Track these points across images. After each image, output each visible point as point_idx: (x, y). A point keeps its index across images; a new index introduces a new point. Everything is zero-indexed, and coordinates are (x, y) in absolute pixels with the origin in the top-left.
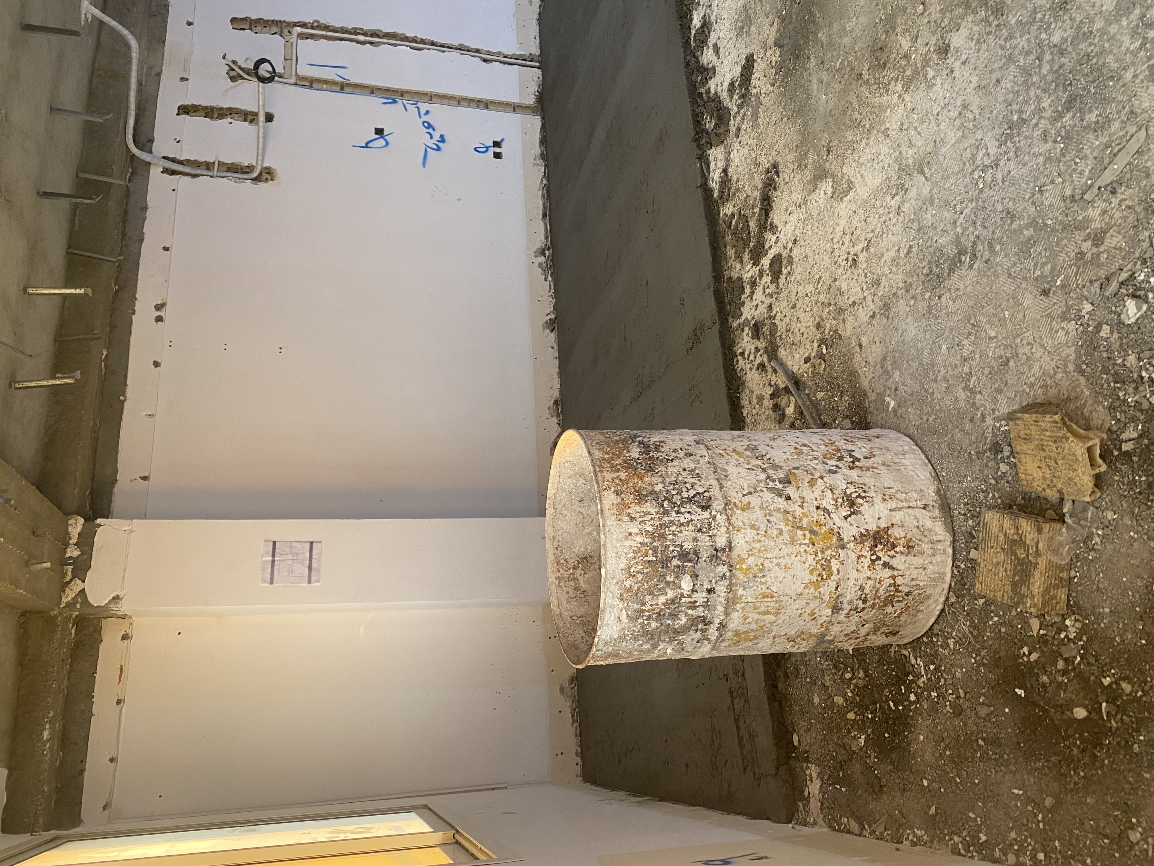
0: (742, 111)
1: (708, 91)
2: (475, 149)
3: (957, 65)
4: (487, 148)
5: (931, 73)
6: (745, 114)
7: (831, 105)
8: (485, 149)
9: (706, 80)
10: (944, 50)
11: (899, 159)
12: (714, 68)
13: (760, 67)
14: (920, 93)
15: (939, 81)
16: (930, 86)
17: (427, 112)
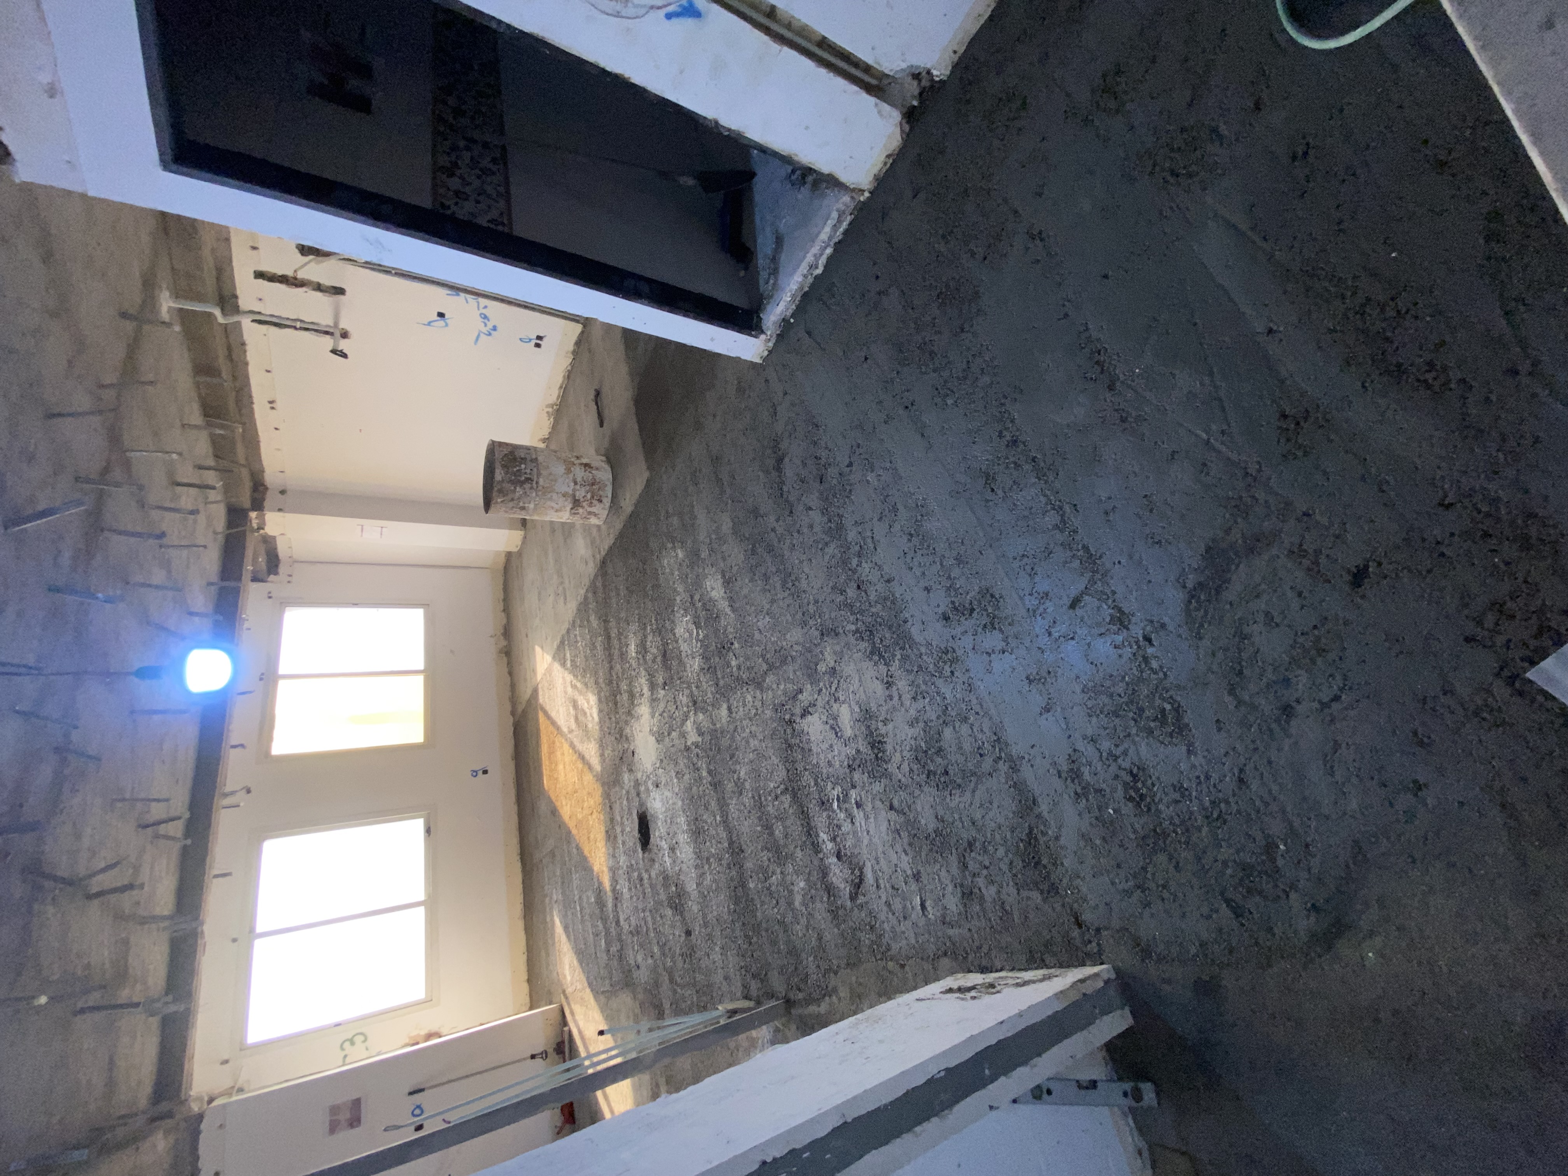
2: (521, 339)
8: (528, 340)
17: (486, 307)
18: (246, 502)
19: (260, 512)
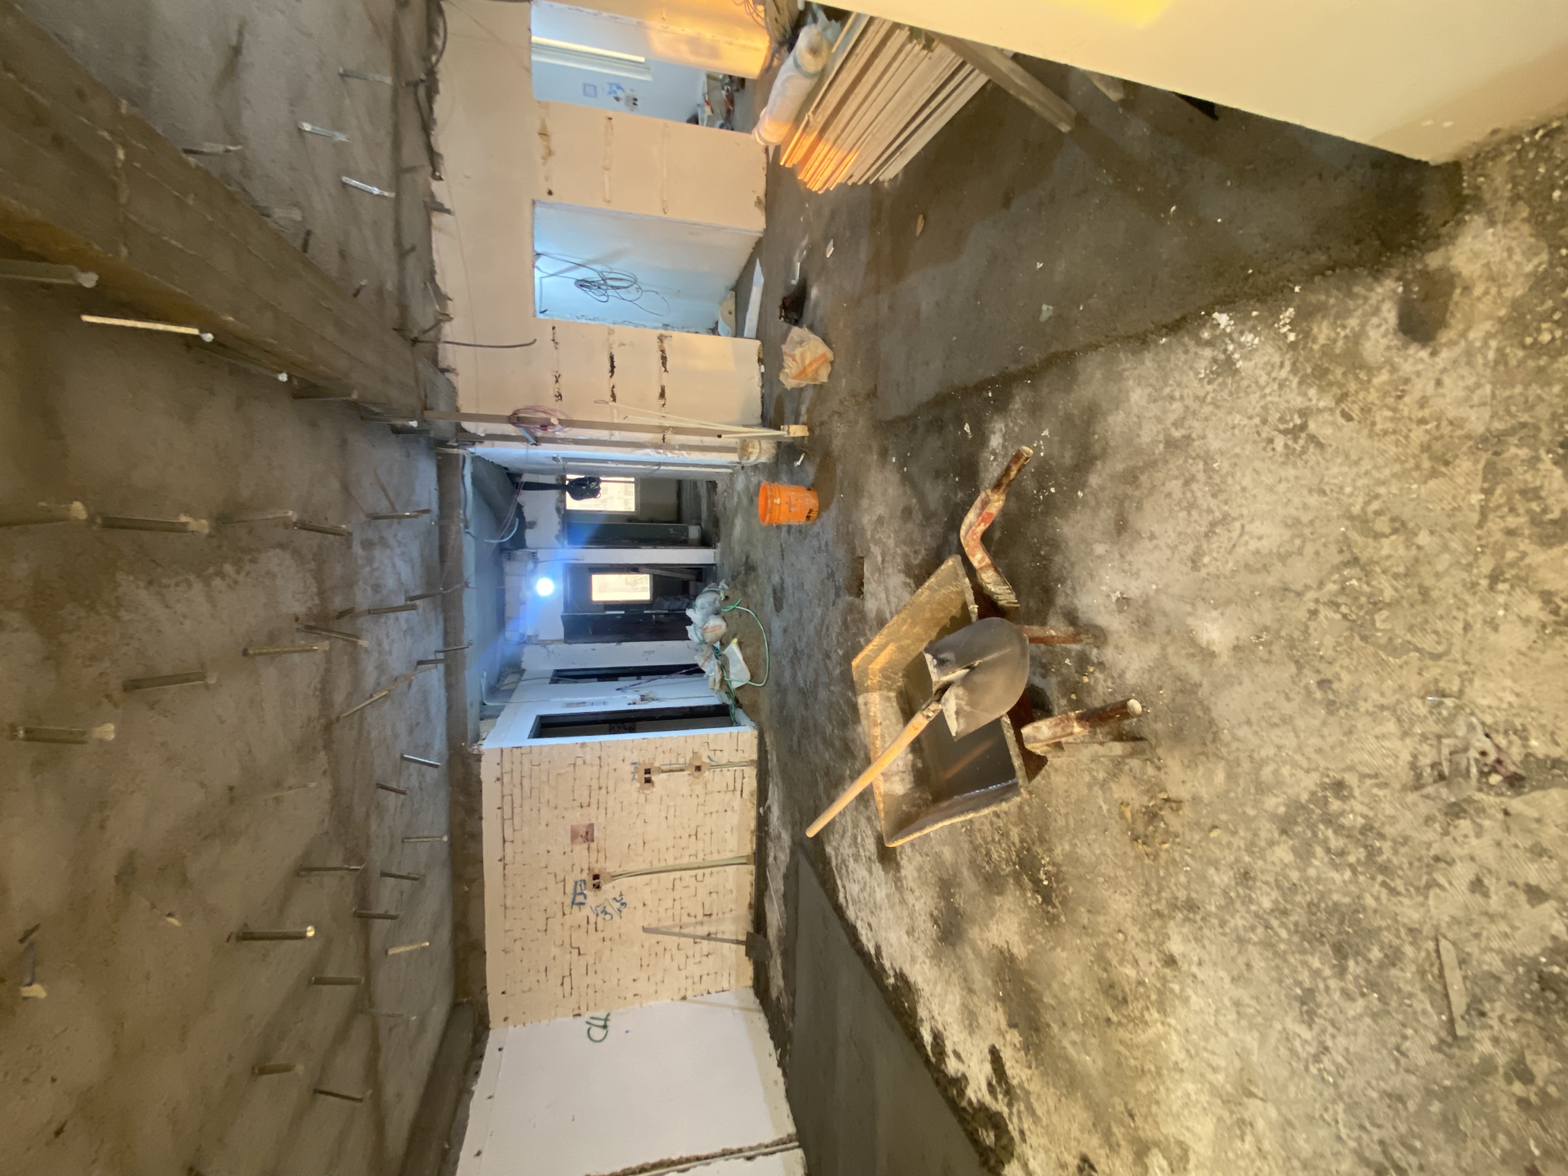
0: (1015, 1110)
1: (970, 1102)
3: (1194, 969)
5: (1176, 988)
6: (1019, 1112)
7: (1100, 1063)
9: (962, 1093)
10: (1170, 961)
11: (1215, 1091)
12: (964, 1076)
13: (1007, 1055)
14: (1181, 1011)
15: (1190, 992)
16: (1186, 1001)
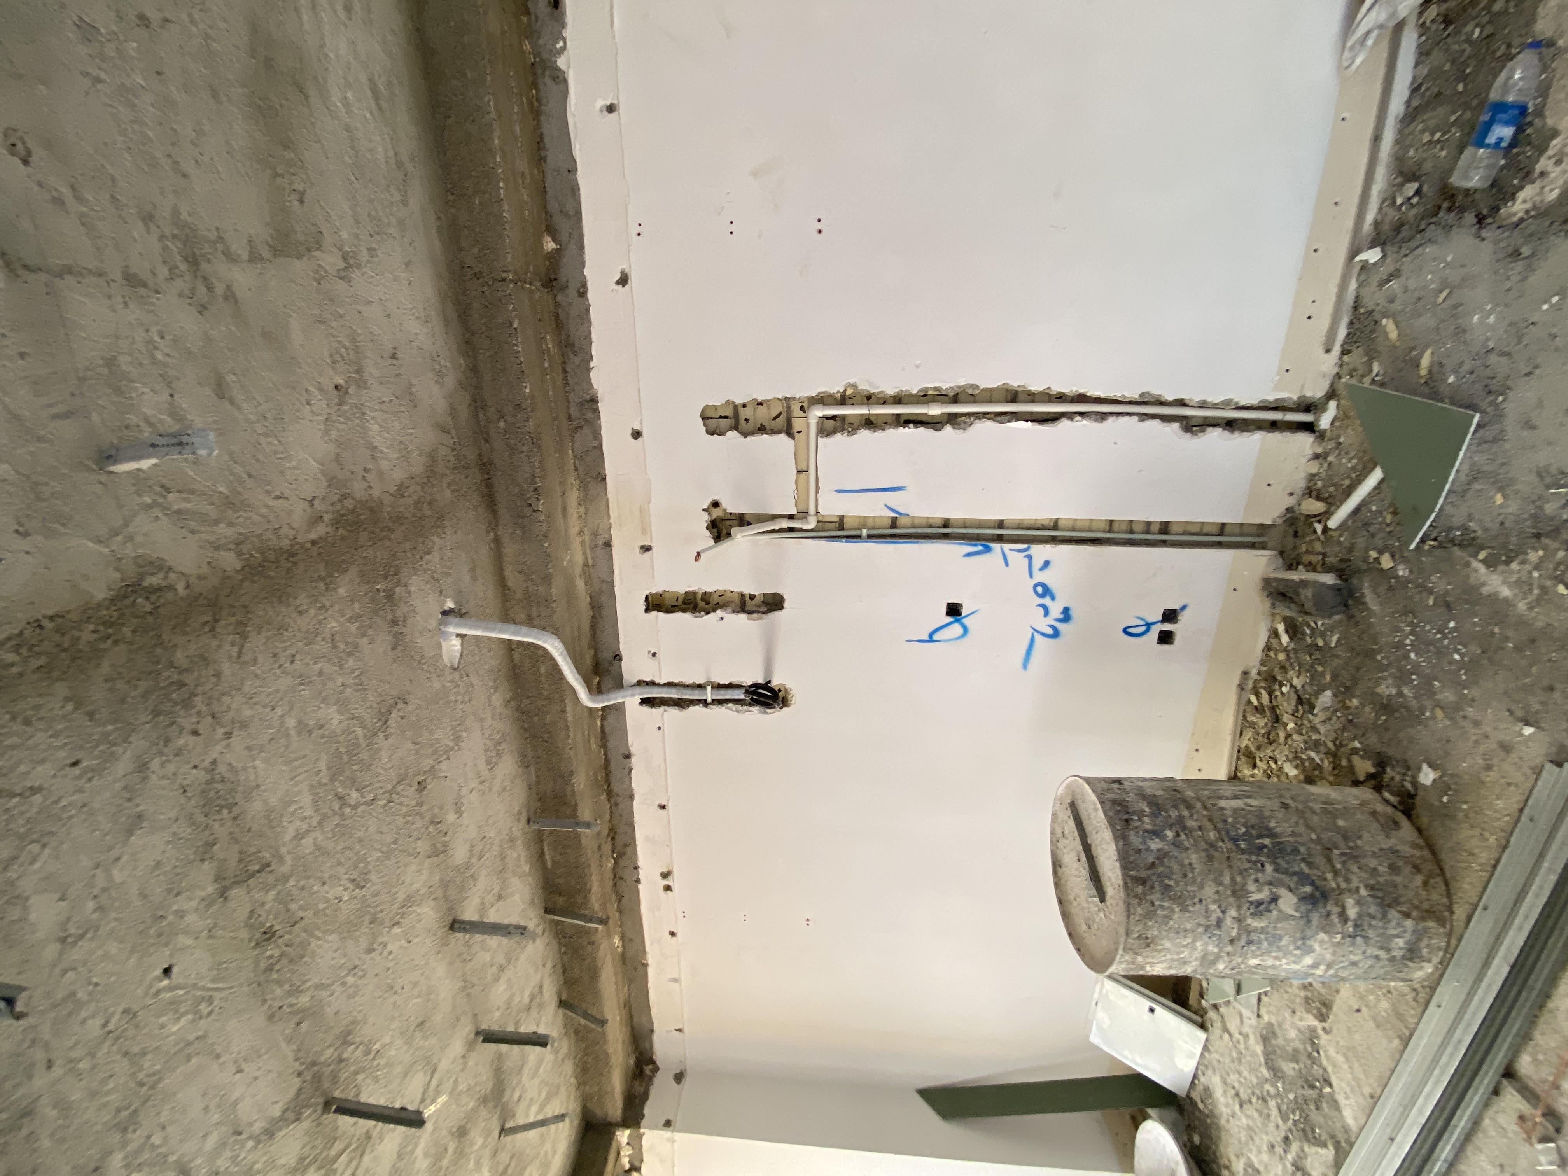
2: (1125, 631)
4: (1149, 625)
8: (1143, 629)
17: (1047, 564)
18: (615, 1108)
19: (635, 1131)
